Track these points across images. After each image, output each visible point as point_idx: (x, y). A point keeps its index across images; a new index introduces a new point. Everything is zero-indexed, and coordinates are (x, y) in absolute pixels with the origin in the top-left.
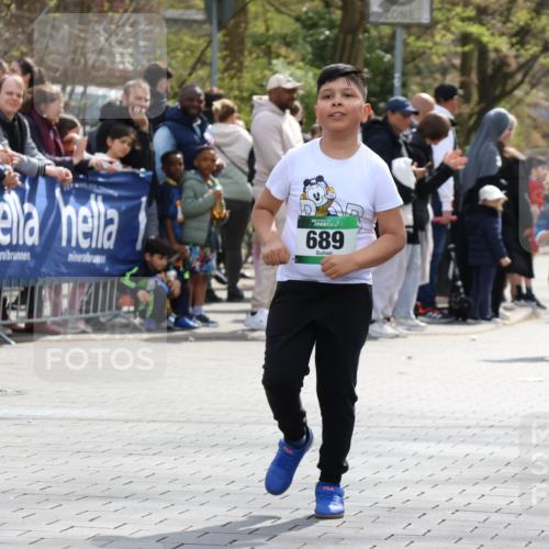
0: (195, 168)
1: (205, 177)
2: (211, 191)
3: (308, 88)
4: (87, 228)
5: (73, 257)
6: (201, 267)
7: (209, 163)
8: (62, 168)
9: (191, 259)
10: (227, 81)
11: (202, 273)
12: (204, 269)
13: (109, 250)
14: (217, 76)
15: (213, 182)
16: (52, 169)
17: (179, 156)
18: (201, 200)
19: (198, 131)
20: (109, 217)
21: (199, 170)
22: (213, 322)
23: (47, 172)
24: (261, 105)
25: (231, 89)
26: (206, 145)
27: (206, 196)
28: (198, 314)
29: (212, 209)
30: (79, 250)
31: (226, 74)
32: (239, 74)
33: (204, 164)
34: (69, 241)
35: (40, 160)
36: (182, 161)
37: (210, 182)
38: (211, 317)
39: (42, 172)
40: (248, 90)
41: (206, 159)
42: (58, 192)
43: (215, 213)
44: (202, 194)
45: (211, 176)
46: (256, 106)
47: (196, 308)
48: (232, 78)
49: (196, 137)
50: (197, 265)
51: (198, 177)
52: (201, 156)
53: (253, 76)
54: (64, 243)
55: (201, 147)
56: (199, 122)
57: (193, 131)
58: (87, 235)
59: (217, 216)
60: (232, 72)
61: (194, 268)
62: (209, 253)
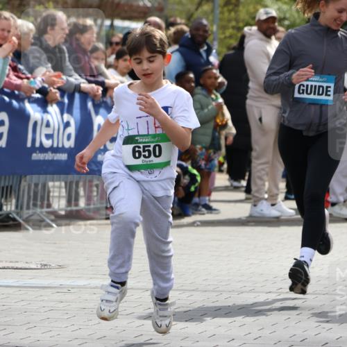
0: (201, 85)
1: (210, 92)
2: (214, 103)
3: (292, 19)
6: (206, 165)
7: (213, 80)
8: (94, 85)
9: (198, 159)
10: (226, 14)
11: (206, 170)
12: (208, 167)
14: (218, 11)
15: (216, 96)
16: (85, 86)
17: (192, 75)
18: (206, 111)
19: (204, 55)
21: (205, 87)
22: (215, 210)
23: (82, 89)
24: (251, 35)
25: (229, 21)
26: (210, 67)
27: (210, 107)
28: (203, 203)
29: (215, 118)
31: (225, 9)
32: (236, 8)
33: (209, 82)
35: (76, 79)
37: (213, 96)
38: (214, 205)
39: (77, 88)
40: (243, 21)
41: (210, 78)
42: (90, 104)
43: (218, 121)
44: (207, 107)
45: (215, 92)
46: (247, 35)
47: (201, 198)
48: (230, 11)
50: (203, 163)
51: (204, 92)
52: (206, 75)
53: (247, 11)
55: (206, 68)
56: (205, 48)
59: (220, 124)
60: (231, 7)
61: (200, 166)
62: (212, 154)
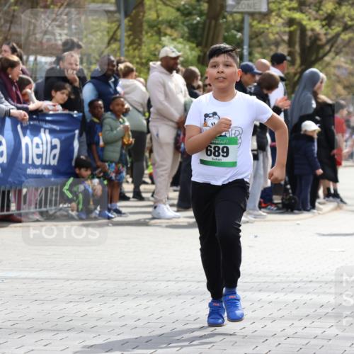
1: (118, 117)
2: (122, 126)
3: (186, 56)
4: (39, 151)
5: (30, 171)
6: (116, 176)
7: (120, 107)
8: (21, 111)
9: (109, 172)
10: (131, 52)
11: (116, 181)
12: (118, 178)
13: (54, 165)
14: (124, 49)
15: (123, 120)
16: (14, 111)
17: (100, 102)
18: (115, 132)
19: (112, 85)
20: (53, 144)
21: (114, 112)
22: (124, 214)
23: (11, 114)
24: (155, 68)
25: (134, 57)
26: (118, 95)
27: (118, 129)
28: (114, 208)
29: (122, 138)
30: (34, 166)
31: (131, 47)
32: (139, 47)
33: (117, 108)
34: (27, 160)
35: (6, 106)
36: (102, 106)
37: (121, 120)
38: (123, 210)
39: (8, 114)
40: (145, 58)
41: (118, 105)
42: (19, 127)
43: (125, 141)
44: (116, 128)
45: (122, 116)
46: (151, 68)
47: (113, 204)
48: (134, 50)
49: (111, 90)
50: (113, 175)
51: (113, 117)
52: (115, 102)
53: (148, 49)
54: (24, 162)
55: (114, 96)
56: (113, 80)
57: (110, 86)
58: (39, 156)
59: (126, 143)
60: (135, 46)
61: (111, 177)
62: (121, 167)
